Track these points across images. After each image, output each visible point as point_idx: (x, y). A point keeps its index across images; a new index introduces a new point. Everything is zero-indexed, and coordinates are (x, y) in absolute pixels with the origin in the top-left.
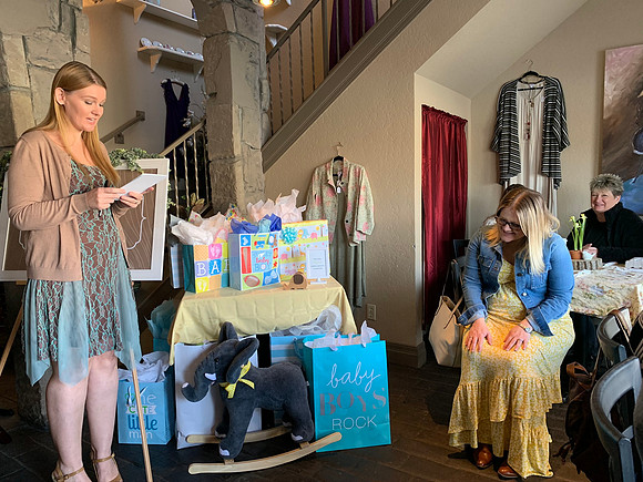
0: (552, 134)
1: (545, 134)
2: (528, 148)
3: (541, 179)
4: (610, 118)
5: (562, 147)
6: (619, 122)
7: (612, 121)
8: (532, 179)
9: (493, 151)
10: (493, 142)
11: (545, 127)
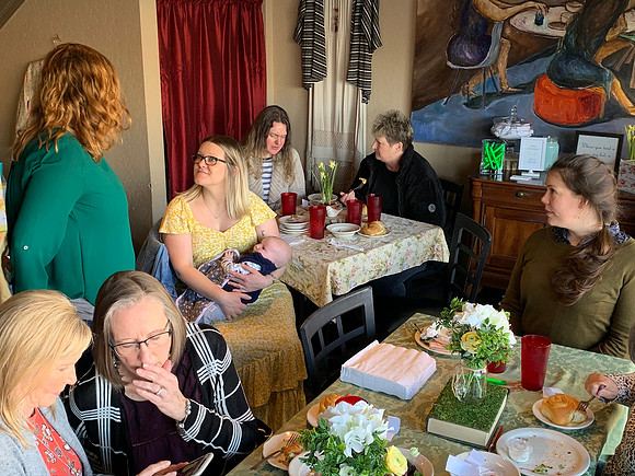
0: (360, 28)
1: (353, 26)
2: (336, 45)
3: (350, 88)
4: (424, 15)
5: (372, 49)
6: (433, 23)
7: (426, 19)
8: (339, 86)
9: (296, 41)
10: (296, 31)
11: (353, 18)
